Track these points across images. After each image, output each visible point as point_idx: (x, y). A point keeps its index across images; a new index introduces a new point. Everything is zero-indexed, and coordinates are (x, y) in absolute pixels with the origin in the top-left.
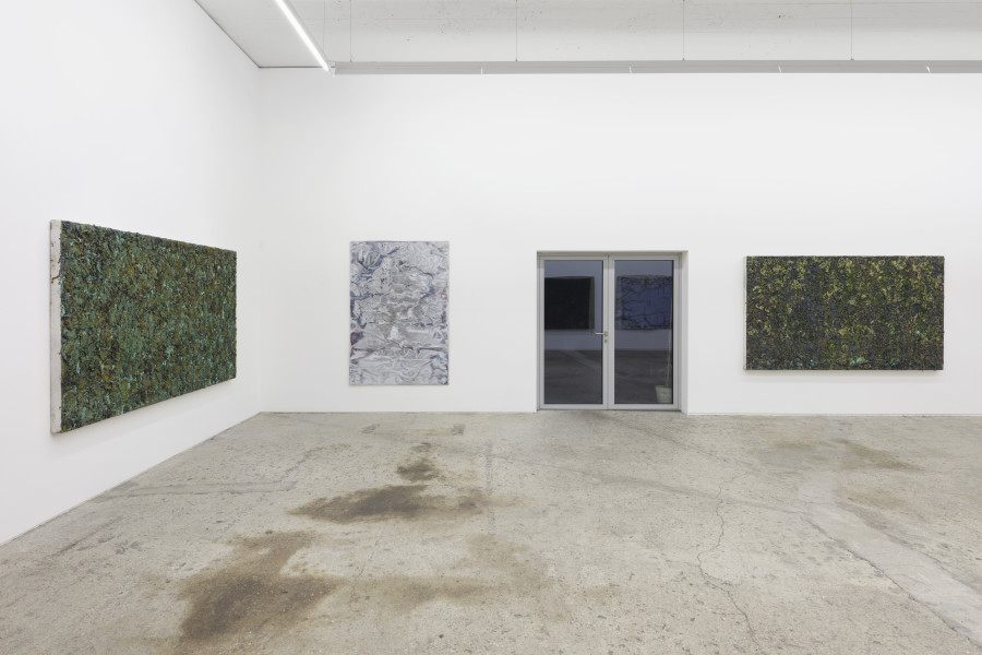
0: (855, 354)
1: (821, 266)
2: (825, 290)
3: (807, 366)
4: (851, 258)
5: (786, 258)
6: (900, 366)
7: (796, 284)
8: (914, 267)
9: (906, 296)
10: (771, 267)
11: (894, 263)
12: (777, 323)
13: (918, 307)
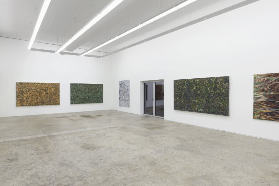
0: (200, 108)
1: (190, 82)
2: (192, 88)
3: (187, 110)
4: (198, 79)
5: (182, 80)
6: (213, 113)
7: (185, 87)
8: (218, 80)
9: (215, 90)
10: (179, 82)
11: (211, 79)
12: (180, 98)
13: (219, 94)
